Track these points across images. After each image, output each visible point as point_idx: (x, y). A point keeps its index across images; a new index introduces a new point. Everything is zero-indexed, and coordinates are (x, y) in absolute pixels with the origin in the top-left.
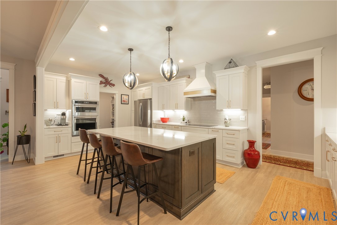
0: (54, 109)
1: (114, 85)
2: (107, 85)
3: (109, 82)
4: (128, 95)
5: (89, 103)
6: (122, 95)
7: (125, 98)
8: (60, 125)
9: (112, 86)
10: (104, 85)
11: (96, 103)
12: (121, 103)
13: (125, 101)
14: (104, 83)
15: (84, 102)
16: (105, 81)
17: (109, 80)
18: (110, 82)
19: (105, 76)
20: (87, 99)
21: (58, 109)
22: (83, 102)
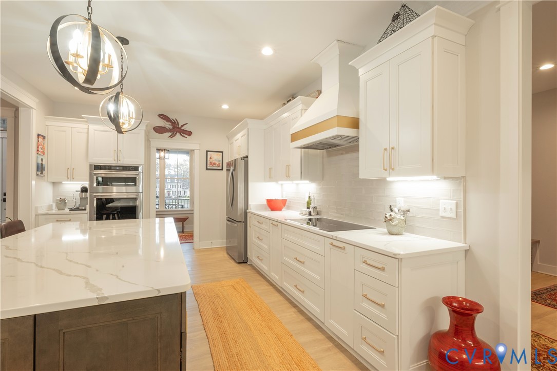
0: (67, 181)
1: (189, 133)
2: (176, 134)
3: (180, 128)
4: (222, 152)
5: (122, 168)
6: (207, 151)
7: (216, 157)
8: (77, 209)
9: (185, 136)
10: (170, 134)
11: (136, 168)
12: (207, 169)
13: (215, 164)
14: (170, 131)
15: (112, 168)
16: (171, 127)
17: (180, 125)
18: (182, 128)
19: (171, 117)
20: (119, 162)
21: (73, 181)
22: (110, 166)
